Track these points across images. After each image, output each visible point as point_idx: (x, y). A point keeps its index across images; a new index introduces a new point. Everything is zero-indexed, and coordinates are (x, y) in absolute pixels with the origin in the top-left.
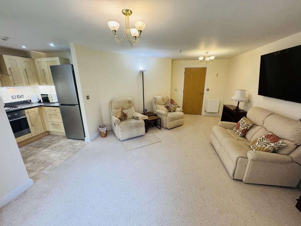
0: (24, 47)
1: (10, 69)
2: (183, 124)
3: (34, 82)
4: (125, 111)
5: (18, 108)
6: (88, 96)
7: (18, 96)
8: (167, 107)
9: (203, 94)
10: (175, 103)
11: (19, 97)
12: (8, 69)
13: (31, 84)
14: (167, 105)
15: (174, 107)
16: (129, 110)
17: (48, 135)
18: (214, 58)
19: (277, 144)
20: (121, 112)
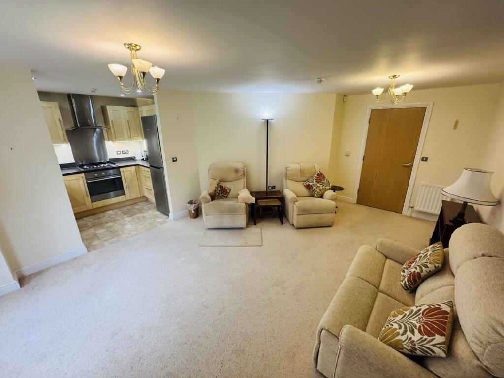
0: (122, 95)
1: (112, 121)
2: (333, 225)
3: (136, 135)
4: (227, 185)
5: (116, 165)
6: (176, 158)
7: (122, 151)
8: (309, 187)
9: (411, 167)
10: (325, 181)
11: (124, 152)
12: (110, 121)
13: (134, 138)
14: (307, 183)
15: (321, 188)
16: (234, 183)
17: (145, 201)
18: (411, 88)
19: (426, 339)
20: (216, 186)
